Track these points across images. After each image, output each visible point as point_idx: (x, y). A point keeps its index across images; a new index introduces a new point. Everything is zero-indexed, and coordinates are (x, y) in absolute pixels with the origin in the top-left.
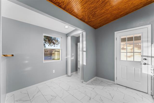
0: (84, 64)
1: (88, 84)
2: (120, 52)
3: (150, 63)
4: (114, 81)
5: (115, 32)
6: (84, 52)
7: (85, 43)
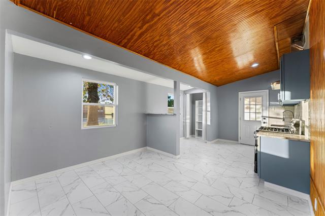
0: (208, 123)
1: (213, 143)
2: (244, 112)
3: (268, 122)
4: (238, 141)
5: (239, 93)
6: (208, 113)
7: (209, 104)
